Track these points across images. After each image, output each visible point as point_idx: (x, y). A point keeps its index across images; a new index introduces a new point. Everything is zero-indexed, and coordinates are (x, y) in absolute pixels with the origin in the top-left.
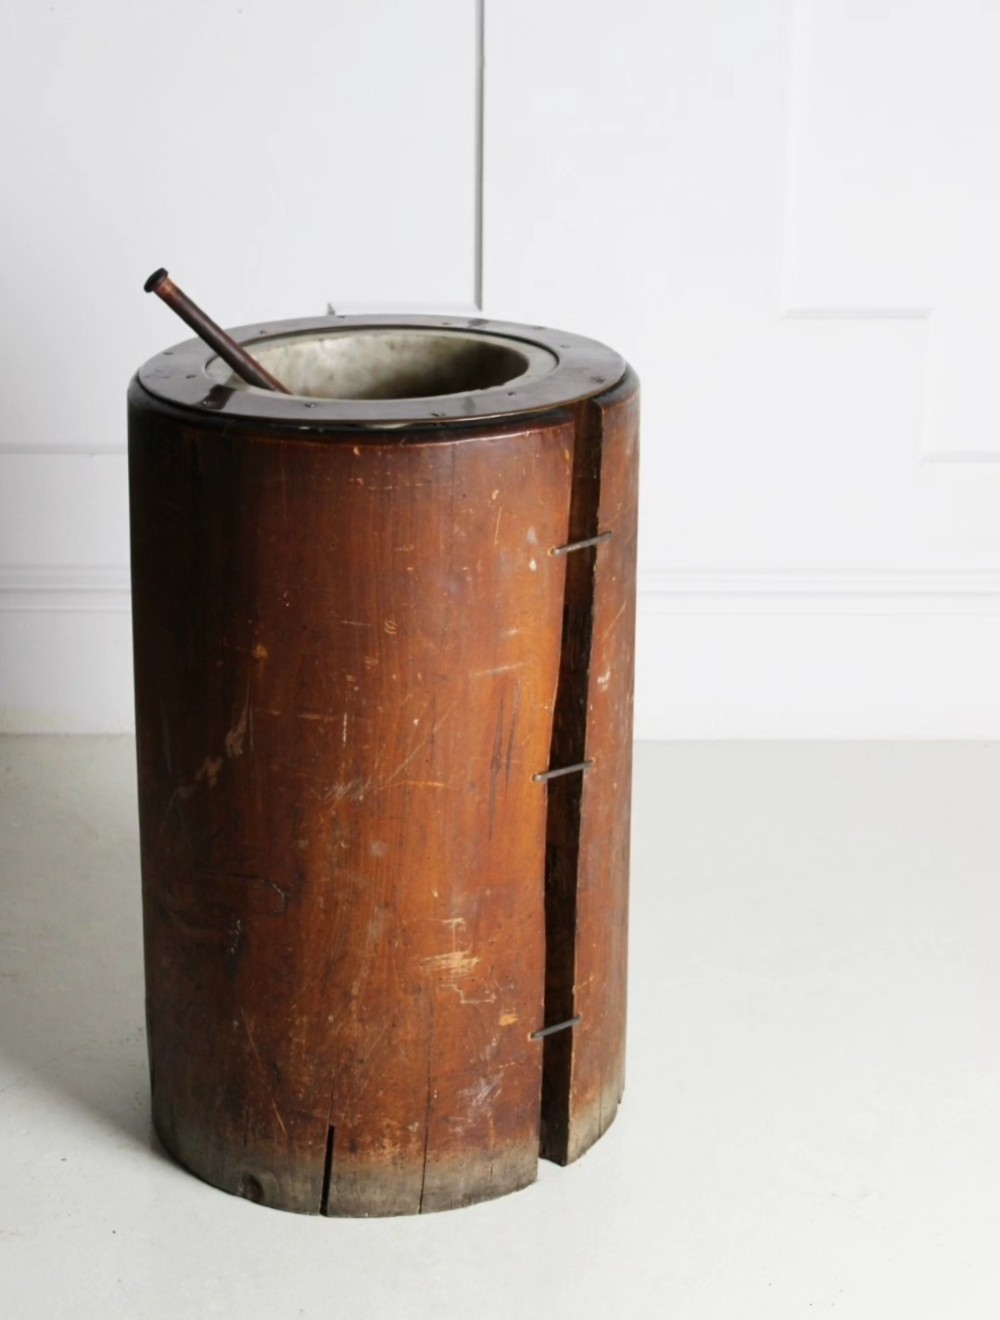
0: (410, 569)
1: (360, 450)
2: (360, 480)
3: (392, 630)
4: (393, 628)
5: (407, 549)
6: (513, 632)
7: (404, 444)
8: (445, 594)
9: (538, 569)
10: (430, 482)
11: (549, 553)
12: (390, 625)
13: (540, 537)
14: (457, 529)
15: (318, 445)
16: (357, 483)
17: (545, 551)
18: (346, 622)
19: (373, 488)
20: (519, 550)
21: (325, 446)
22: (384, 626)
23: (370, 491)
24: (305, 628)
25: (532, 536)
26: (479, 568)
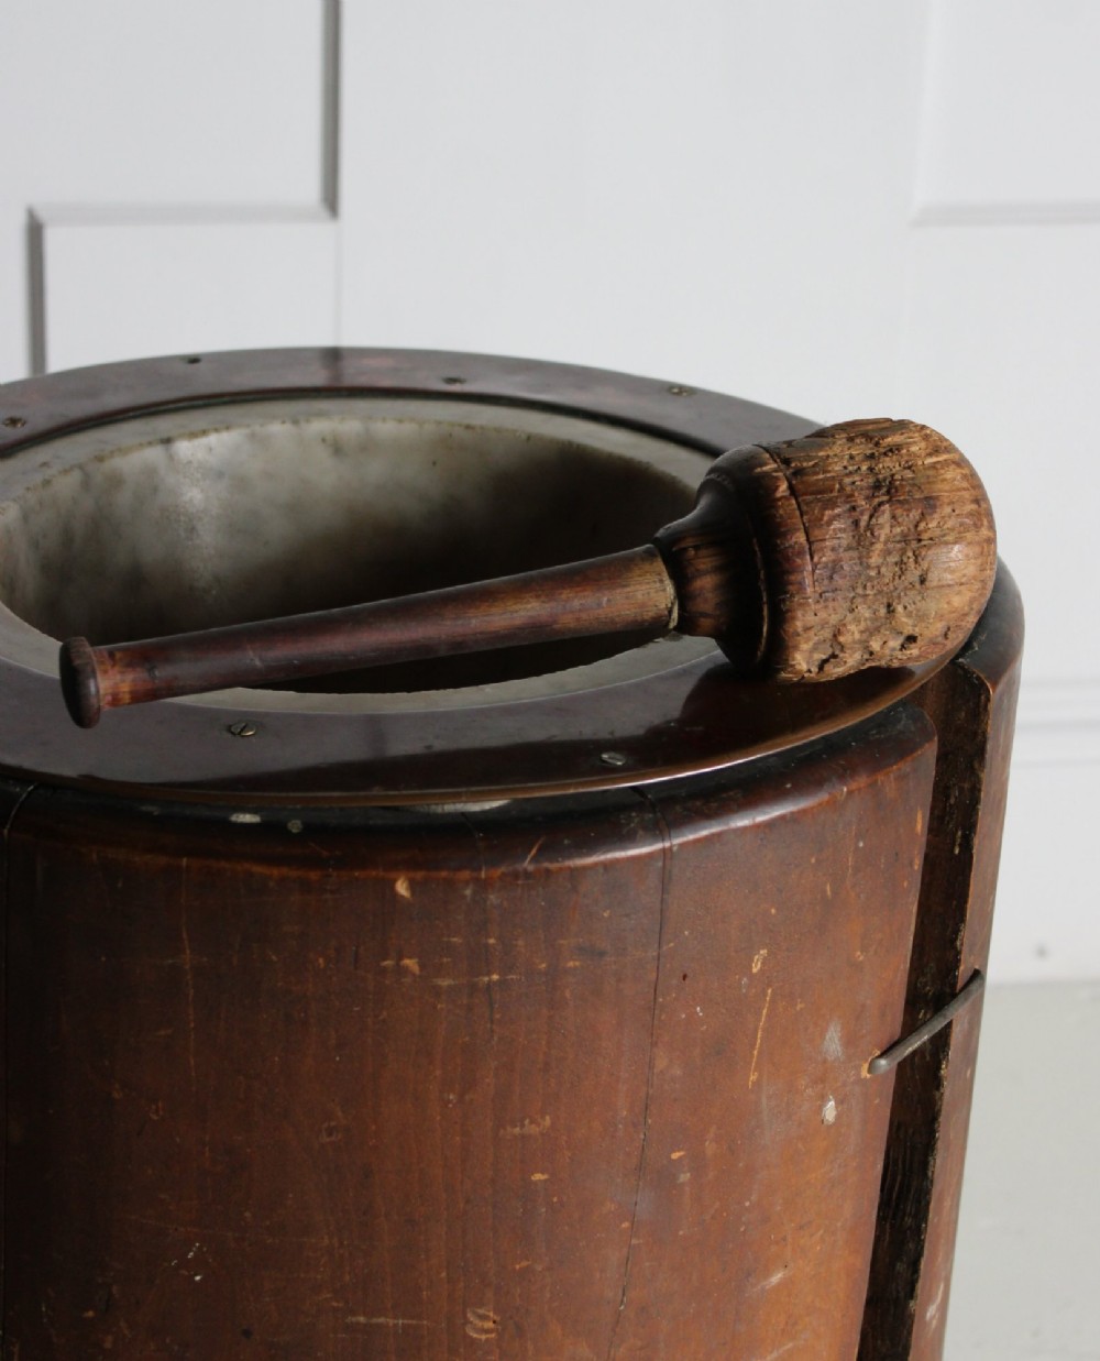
0: (538, 1177)
1: (412, 885)
2: (411, 963)
3: (487, 1331)
4: (490, 1325)
5: (532, 1129)
6: (776, 1278)
7: (534, 860)
8: (626, 1225)
9: (838, 1117)
10: (602, 954)
11: (865, 1074)
12: (484, 1318)
13: (850, 1041)
14: (661, 1063)
15: (293, 873)
16: (401, 971)
17: (858, 1068)
18: (362, 1319)
19: (445, 983)
20: (803, 1082)
21: (314, 875)
22: (467, 1322)
23: (437, 992)
24: (247, 1333)
25: (833, 1043)
26: (710, 1148)
